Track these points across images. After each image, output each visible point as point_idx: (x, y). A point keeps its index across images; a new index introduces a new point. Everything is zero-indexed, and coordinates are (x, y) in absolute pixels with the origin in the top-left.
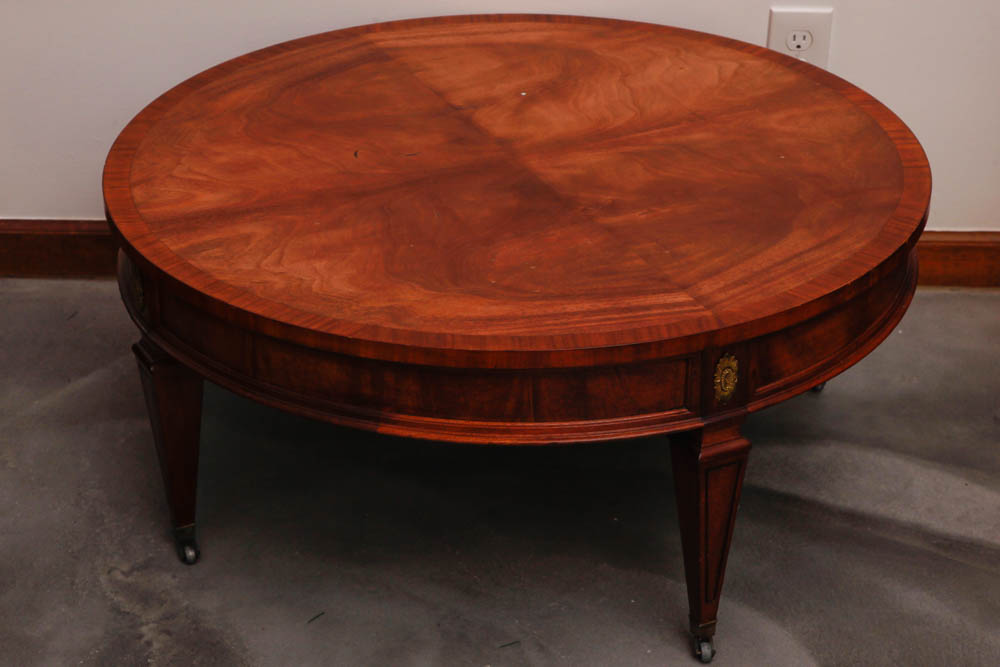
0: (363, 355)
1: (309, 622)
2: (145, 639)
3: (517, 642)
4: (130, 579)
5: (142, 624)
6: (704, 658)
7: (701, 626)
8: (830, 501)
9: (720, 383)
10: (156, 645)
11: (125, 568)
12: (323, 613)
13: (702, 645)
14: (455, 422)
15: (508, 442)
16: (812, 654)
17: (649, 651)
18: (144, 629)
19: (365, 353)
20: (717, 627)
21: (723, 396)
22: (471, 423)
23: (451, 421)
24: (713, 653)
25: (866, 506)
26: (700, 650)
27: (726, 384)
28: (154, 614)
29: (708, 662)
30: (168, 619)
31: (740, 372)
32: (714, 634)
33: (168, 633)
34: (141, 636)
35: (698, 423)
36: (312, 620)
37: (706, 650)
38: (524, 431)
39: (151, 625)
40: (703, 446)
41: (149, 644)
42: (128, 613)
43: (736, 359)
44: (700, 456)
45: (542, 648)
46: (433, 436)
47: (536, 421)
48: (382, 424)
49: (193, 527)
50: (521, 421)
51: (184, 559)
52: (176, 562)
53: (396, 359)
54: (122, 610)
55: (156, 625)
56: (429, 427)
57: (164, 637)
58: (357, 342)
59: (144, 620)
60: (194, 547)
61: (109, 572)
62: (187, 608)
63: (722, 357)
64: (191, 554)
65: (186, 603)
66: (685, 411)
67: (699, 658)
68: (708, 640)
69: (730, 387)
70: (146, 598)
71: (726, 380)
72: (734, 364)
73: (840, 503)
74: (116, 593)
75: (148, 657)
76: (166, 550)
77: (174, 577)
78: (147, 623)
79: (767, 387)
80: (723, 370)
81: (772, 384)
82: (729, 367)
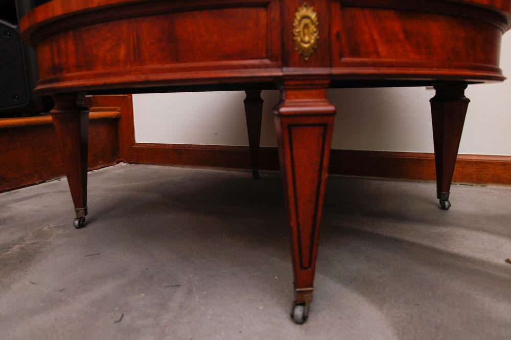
1: (87, 256)
3: (178, 286)
7: (297, 290)
11: (52, 226)
12: (98, 254)
13: (296, 307)
20: (315, 293)
27: (304, 35)
31: (322, 26)
36: (90, 256)
38: (129, 73)
40: (287, 101)
44: (281, 110)
47: (140, 65)
63: (300, 6)
66: (267, 61)
71: (305, 28)
72: (313, 16)
79: (355, 59)
80: (302, 19)
81: (359, 59)
82: (308, 17)
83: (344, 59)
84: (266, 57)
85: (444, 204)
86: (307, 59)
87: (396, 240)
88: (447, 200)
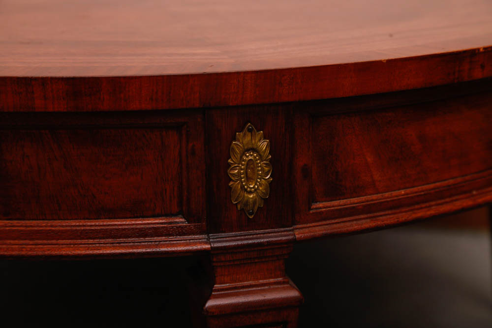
9: (238, 176)
21: (246, 204)
27: (248, 179)
43: (265, 137)
63: (241, 129)
66: (180, 220)
69: (258, 186)
71: (249, 169)
79: (336, 203)
80: (243, 154)
81: (342, 202)
82: (254, 150)
83: (315, 206)
84: (180, 213)
86: (252, 217)
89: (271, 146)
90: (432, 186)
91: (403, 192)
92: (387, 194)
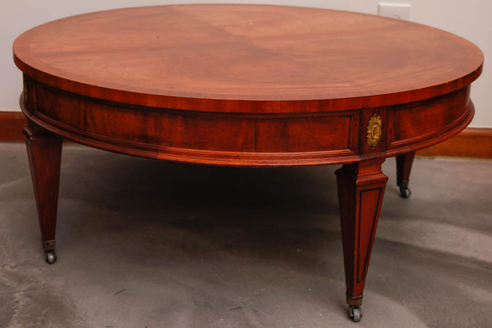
0: (149, 105)
1: (116, 294)
2: (16, 300)
3: (239, 308)
4: (14, 270)
5: (16, 292)
6: (355, 318)
7: (353, 298)
8: (421, 245)
9: (371, 133)
10: (21, 303)
11: (13, 264)
12: (124, 290)
13: (354, 310)
14: (205, 151)
15: (238, 164)
16: (422, 319)
17: (321, 315)
18: (16, 295)
19: (150, 104)
20: (363, 299)
21: (372, 143)
22: (215, 152)
23: (203, 151)
24: (361, 316)
25: (442, 248)
26: (353, 313)
27: (374, 134)
28: (24, 288)
29: (358, 321)
30: (31, 290)
31: (383, 127)
32: (361, 305)
33: (31, 297)
34: (14, 298)
35: (357, 159)
36: (118, 293)
37: (356, 313)
38: (248, 157)
39: (21, 293)
40: (359, 175)
41: (17, 302)
42: (9, 287)
43: (380, 118)
44: (357, 182)
45: (255, 311)
46: (191, 160)
47: (255, 152)
48: (159, 153)
49: (54, 242)
50: (246, 152)
51: (47, 261)
52: (43, 263)
53: (169, 106)
54: (6, 285)
55: (23, 293)
56: (189, 154)
57: (27, 299)
58: (145, 96)
59: (17, 290)
60: (54, 253)
61: (3, 266)
62: (44, 285)
63: (372, 116)
64: (51, 257)
65: (44, 282)
66: (348, 150)
67: (352, 319)
68: (357, 307)
69: (377, 137)
70: (21, 280)
71: (374, 131)
72: (380, 122)
73: (427, 246)
74: (4, 276)
75: (15, 309)
76: (39, 257)
77: (40, 269)
78: (19, 292)
79: (398, 142)
80: (373, 125)
81: (401, 141)
82: (376, 123)
83: (392, 143)
84: (348, 148)
85: (405, 192)
86: (373, 148)
87: (396, 244)
88: (406, 188)
89: (382, 122)
90: (427, 134)
91: (419, 137)
92: (414, 138)
